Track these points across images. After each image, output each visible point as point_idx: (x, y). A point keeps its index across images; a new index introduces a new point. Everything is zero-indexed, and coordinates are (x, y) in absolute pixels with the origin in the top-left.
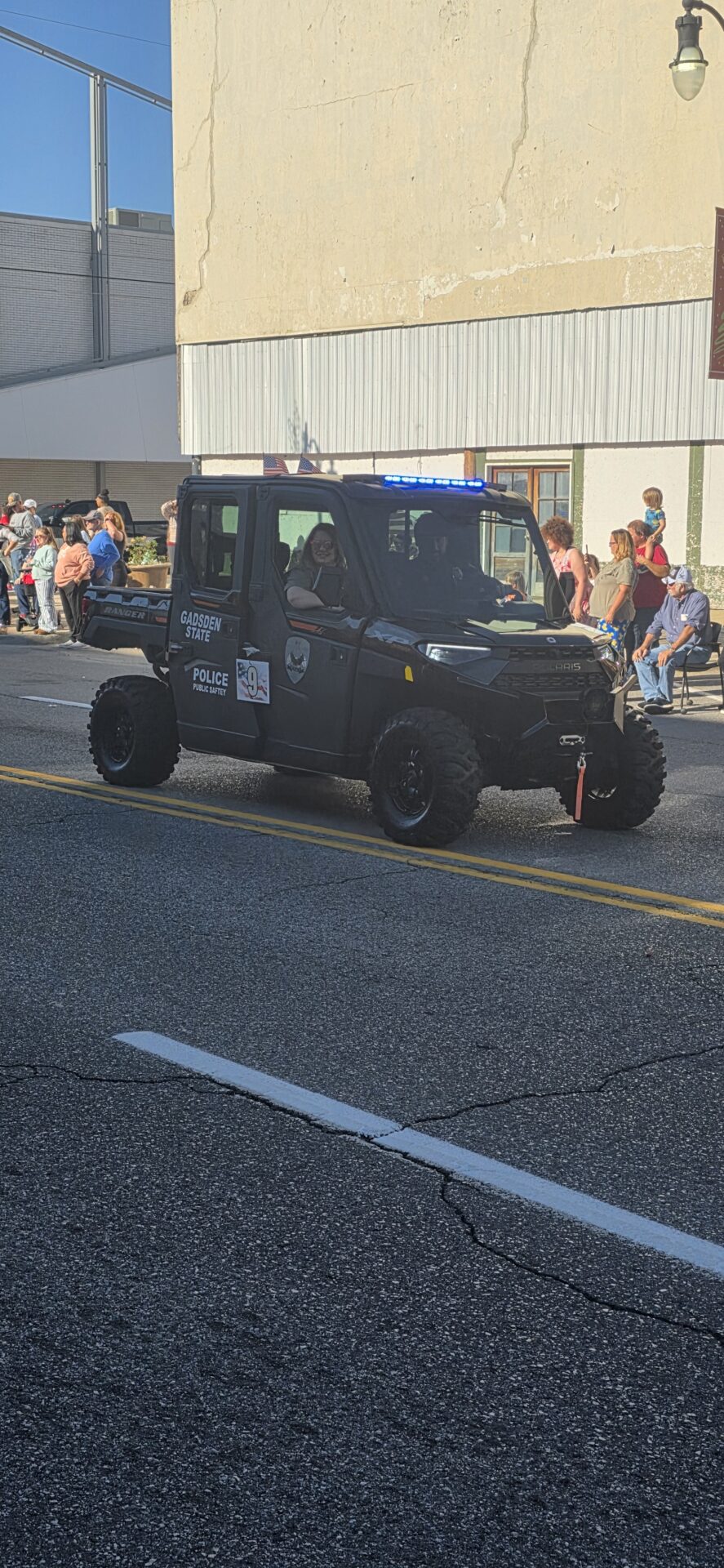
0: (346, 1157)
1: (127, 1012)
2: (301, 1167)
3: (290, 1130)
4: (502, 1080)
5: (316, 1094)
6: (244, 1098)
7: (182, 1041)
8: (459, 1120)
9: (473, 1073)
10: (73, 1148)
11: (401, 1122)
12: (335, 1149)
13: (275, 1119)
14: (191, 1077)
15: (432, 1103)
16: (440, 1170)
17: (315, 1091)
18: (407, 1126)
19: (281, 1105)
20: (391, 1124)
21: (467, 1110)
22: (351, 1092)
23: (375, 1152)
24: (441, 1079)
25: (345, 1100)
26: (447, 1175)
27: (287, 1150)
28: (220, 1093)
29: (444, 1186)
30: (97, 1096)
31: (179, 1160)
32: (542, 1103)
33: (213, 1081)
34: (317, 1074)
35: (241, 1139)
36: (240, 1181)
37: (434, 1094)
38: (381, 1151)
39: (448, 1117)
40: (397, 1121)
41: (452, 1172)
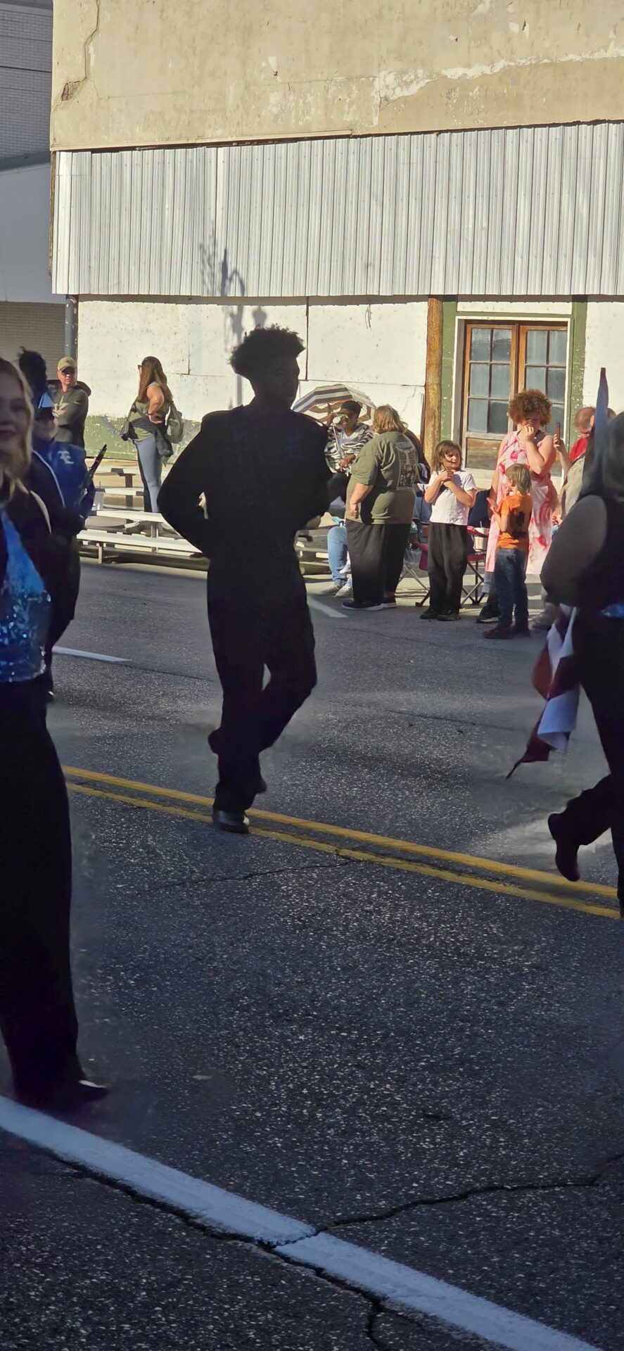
0: (237, 1273)
2: (171, 1285)
3: (160, 1232)
4: (458, 1165)
5: (198, 1181)
6: (97, 1183)
8: (395, 1223)
9: (418, 1153)
11: (314, 1224)
12: (221, 1260)
13: (138, 1215)
15: (358, 1197)
16: (367, 1295)
17: (195, 1175)
18: (323, 1229)
19: (149, 1196)
20: (298, 1227)
21: (406, 1207)
22: (246, 1178)
23: (276, 1267)
24: (372, 1162)
25: (238, 1190)
26: (376, 1302)
27: (153, 1260)
28: (63, 1175)
29: (372, 1320)
32: (511, 1200)
33: (55, 1157)
34: (201, 1150)
35: (91, 1243)
36: (86, 1304)
37: (362, 1184)
38: (285, 1264)
39: (381, 1218)
40: (309, 1222)
41: (384, 1299)
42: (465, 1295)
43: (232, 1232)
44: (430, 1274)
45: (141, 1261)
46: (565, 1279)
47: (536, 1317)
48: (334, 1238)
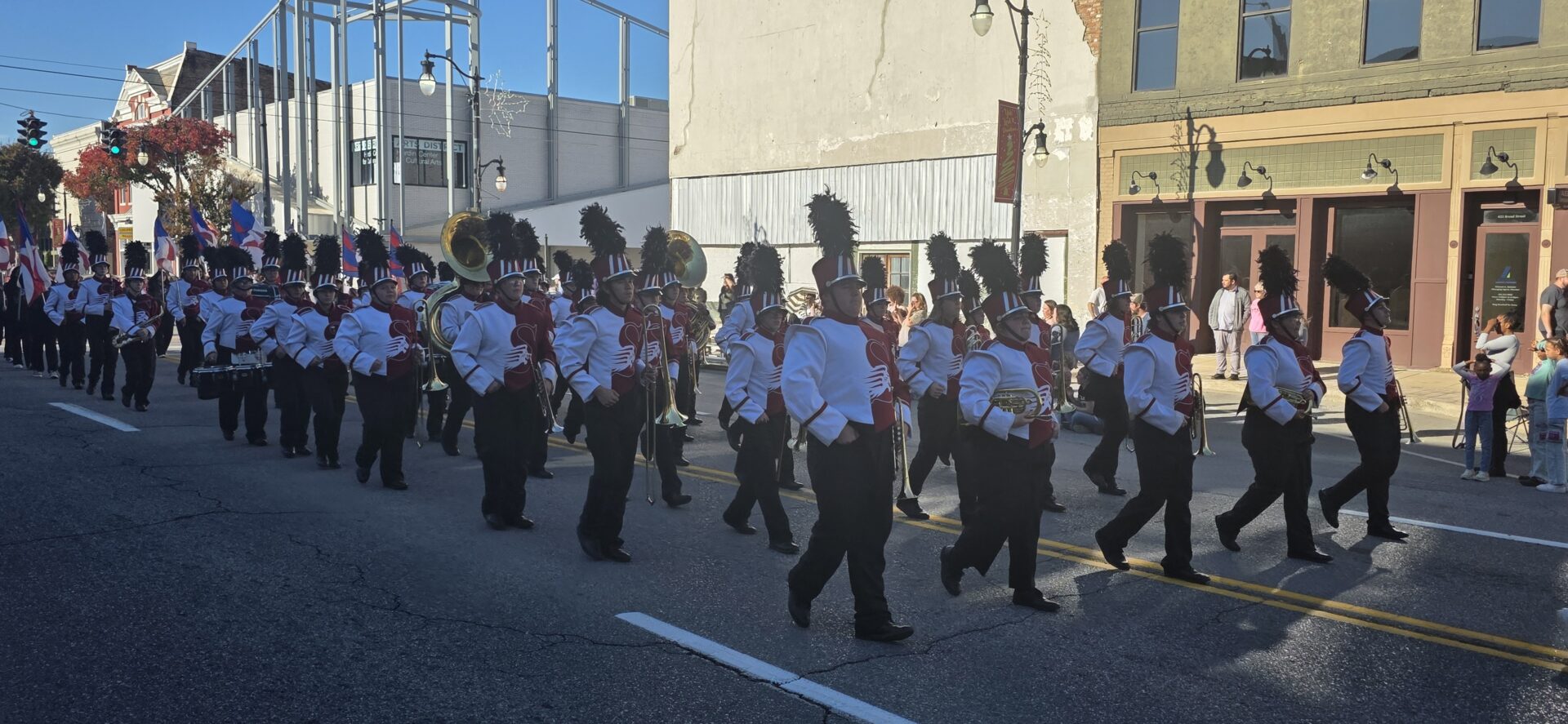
0: (763, 697)
1: (625, 599)
2: (732, 704)
3: (728, 679)
5: (745, 655)
6: (698, 657)
7: (659, 619)
8: (836, 673)
10: (587, 690)
11: (798, 674)
12: (756, 692)
13: (718, 671)
14: (664, 643)
15: (819, 661)
16: (823, 706)
17: (743, 653)
18: (803, 676)
19: (722, 662)
20: (790, 676)
21: (841, 665)
22: (767, 654)
23: (781, 694)
25: (764, 659)
26: (828, 710)
27: (724, 692)
28: (682, 654)
29: (825, 717)
30: (603, 656)
31: (654, 698)
33: (678, 646)
34: (746, 641)
35: (696, 685)
36: (693, 713)
37: (820, 655)
38: (786, 693)
39: (829, 671)
40: (796, 673)
41: (831, 708)
42: (868, 705)
43: (760, 678)
44: (853, 697)
45: (719, 693)
46: (914, 697)
47: (900, 715)
48: (807, 680)
